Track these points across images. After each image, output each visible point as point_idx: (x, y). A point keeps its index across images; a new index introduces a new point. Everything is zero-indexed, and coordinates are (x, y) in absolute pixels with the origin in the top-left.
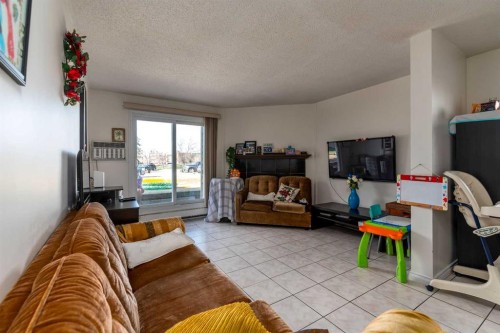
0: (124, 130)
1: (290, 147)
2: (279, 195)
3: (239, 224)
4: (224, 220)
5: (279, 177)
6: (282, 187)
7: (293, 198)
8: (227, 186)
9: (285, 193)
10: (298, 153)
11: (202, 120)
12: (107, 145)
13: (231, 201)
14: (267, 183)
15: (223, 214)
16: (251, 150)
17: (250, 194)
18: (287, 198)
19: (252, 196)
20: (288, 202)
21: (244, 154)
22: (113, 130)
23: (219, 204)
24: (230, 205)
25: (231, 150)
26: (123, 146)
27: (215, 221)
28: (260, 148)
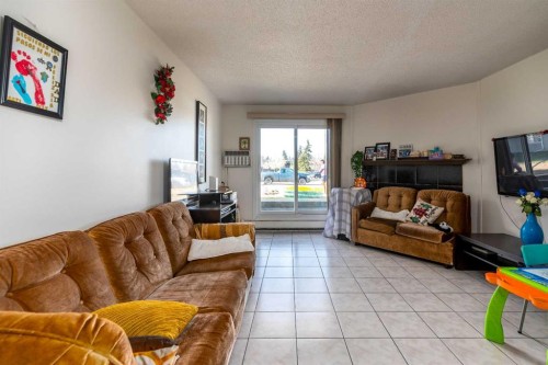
0: (248, 139)
1: (437, 149)
2: (412, 214)
3: (357, 244)
4: (341, 237)
5: (418, 189)
6: (419, 203)
7: (430, 220)
8: (345, 197)
9: (421, 213)
10: (449, 157)
11: (324, 122)
12: (235, 153)
13: (349, 216)
14: (401, 197)
15: (340, 229)
16: (383, 154)
17: (377, 209)
18: (422, 220)
19: (378, 213)
20: (423, 225)
21: (374, 159)
22: (241, 139)
23: (336, 217)
24: (348, 221)
25: (358, 154)
26: (248, 153)
27: (333, 237)
28: (395, 151)
